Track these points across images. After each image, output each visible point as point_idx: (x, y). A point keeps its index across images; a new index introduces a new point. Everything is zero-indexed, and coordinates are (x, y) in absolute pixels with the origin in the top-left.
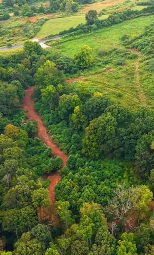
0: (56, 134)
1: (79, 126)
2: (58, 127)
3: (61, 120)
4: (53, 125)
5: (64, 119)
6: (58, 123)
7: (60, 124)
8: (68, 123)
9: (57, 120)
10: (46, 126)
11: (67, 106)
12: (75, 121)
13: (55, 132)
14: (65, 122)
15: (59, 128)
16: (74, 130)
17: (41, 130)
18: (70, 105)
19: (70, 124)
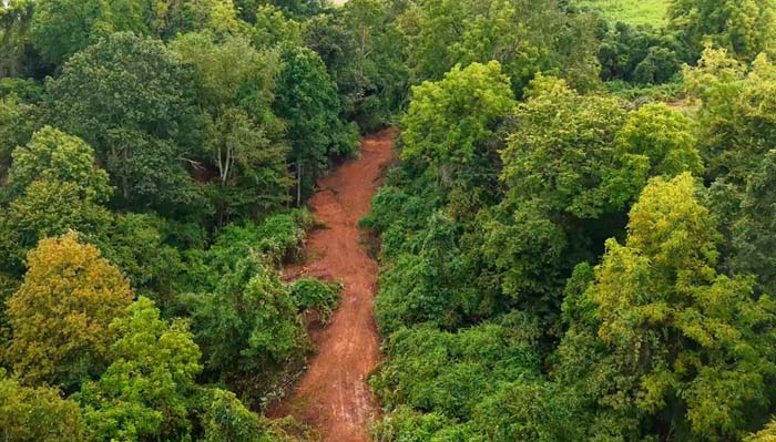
0: (426, 408)
1: (652, 389)
2: (456, 356)
3: (501, 304)
4: (425, 332)
5: (526, 299)
6: (468, 320)
7: (478, 336)
8: (548, 342)
9: (465, 297)
10: (381, 328)
11: (568, 176)
12: (619, 327)
13: (420, 392)
14: (521, 329)
15: (462, 368)
16: (594, 407)
17: (338, 347)
18: (591, 182)
19: (568, 351)
